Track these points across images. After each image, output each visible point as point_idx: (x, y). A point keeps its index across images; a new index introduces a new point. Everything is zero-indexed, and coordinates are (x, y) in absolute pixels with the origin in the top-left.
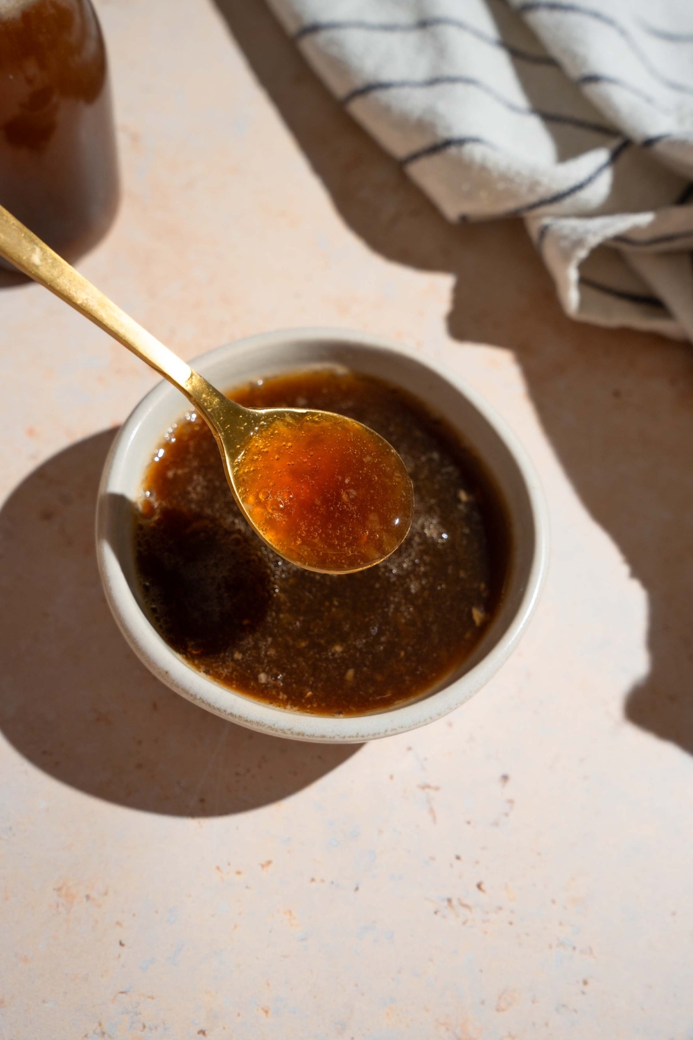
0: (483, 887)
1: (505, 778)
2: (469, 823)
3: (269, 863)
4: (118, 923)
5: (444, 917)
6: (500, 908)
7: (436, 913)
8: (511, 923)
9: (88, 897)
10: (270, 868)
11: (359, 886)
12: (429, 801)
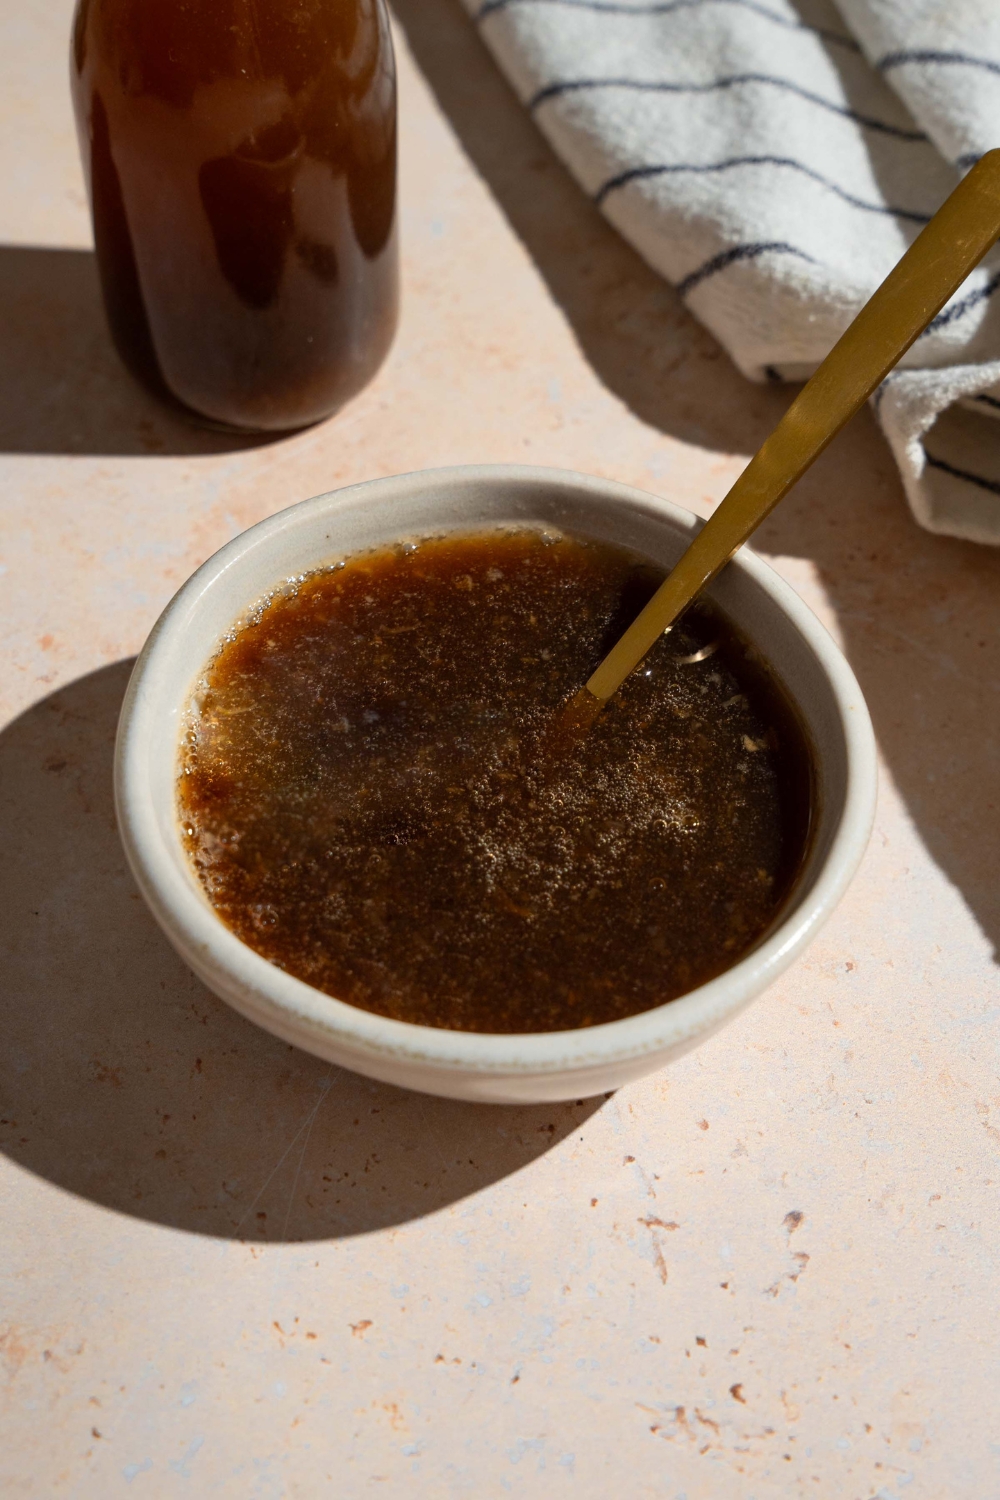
0: (742, 1392)
1: (795, 1218)
2: (724, 1286)
3: (367, 1323)
4: (94, 1400)
5: (668, 1437)
6: (770, 1431)
7: (653, 1429)
8: (788, 1458)
9: (47, 1354)
10: (367, 1333)
11: (521, 1375)
12: (656, 1246)
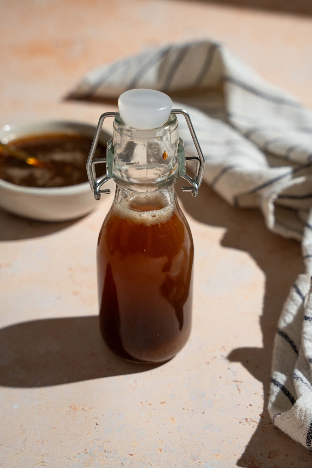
0: (262, 416)
2: (256, 394)
3: (164, 402)
4: (96, 418)
5: (244, 425)
6: (270, 423)
7: (240, 423)
8: (275, 429)
9: (83, 409)
10: (164, 404)
11: (205, 412)
12: (237, 386)
